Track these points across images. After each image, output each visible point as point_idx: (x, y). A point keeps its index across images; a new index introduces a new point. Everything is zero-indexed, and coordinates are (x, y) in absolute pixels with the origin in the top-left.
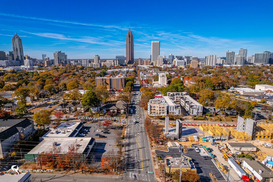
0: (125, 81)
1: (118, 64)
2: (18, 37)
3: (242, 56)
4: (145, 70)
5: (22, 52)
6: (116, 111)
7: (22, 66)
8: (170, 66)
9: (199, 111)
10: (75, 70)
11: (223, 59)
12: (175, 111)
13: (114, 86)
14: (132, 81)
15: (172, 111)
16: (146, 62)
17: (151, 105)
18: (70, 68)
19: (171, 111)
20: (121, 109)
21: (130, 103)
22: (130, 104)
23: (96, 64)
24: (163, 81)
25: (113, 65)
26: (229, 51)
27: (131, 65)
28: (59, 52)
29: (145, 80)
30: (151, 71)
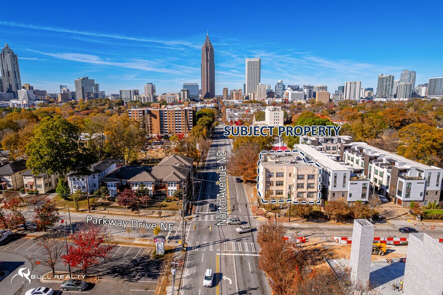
0: (193, 116)
1: (186, 98)
2: (10, 51)
3: (407, 83)
4: (236, 106)
5: (17, 77)
6: (150, 188)
7: (14, 101)
8: (280, 100)
9: (428, 189)
10: (107, 106)
11: (369, 91)
12: (349, 188)
13: (170, 126)
14: (209, 116)
15: (339, 188)
16: (236, 94)
17: (270, 168)
18: (97, 103)
19: (335, 190)
20: (171, 183)
21: (203, 165)
22: (203, 168)
23: (146, 97)
24: (276, 119)
25: (178, 100)
26: (382, 75)
27: (210, 100)
28: (85, 80)
29: (236, 122)
30: (246, 108)
